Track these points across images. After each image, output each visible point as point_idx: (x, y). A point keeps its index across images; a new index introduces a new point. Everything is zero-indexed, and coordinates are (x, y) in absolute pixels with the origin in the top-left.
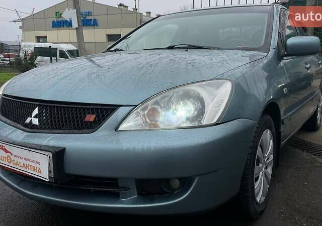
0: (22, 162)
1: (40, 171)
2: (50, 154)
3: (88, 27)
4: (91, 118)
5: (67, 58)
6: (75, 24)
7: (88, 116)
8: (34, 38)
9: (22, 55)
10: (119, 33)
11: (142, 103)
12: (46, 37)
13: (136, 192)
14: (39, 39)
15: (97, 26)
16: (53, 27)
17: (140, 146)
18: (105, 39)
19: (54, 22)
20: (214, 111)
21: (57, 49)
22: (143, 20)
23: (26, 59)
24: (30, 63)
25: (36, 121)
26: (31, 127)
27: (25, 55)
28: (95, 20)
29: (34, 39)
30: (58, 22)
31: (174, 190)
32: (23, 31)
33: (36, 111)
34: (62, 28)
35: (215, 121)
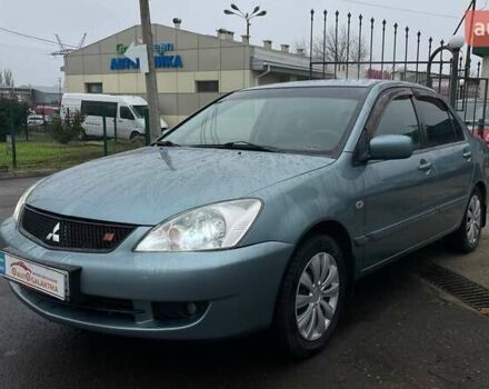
0: (41, 279)
1: (56, 290)
2: (67, 273)
3: (166, 69)
4: (109, 237)
5: (133, 118)
6: (144, 67)
7: (107, 235)
8: (83, 85)
9: (63, 116)
10: (216, 79)
11: (162, 223)
12: (100, 84)
13: (151, 316)
14: (90, 87)
15: (181, 66)
16: (112, 68)
17: (153, 268)
18: (192, 88)
19: (114, 60)
20: (235, 233)
21: (116, 104)
22: (256, 56)
23: (67, 122)
24: (73, 129)
25: (56, 238)
26: (51, 243)
27: (67, 116)
28: (178, 58)
29: (83, 87)
30: (120, 60)
31: (190, 315)
32: (67, 74)
33: (57, 228)
34: (126, 70)
35: (234, 244)
